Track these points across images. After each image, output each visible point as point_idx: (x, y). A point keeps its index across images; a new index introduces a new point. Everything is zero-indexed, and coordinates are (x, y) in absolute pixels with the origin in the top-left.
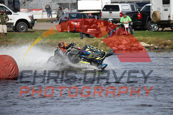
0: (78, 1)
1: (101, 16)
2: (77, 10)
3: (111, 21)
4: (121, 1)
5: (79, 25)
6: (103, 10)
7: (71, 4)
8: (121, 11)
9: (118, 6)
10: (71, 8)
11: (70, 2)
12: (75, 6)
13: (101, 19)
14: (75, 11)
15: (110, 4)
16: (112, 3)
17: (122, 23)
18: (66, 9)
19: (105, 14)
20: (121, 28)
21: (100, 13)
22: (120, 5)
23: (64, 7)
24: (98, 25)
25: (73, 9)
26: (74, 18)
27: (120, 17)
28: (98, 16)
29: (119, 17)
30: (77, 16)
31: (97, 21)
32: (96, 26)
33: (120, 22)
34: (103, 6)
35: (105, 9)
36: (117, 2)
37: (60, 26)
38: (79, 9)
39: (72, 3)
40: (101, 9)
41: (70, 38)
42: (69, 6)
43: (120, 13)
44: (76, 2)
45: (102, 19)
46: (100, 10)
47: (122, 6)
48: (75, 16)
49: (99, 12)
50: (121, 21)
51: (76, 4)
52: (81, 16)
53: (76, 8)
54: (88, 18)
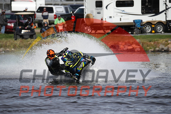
1: (35, 17)
2: (11, 11)
6: (37, 12)
10: (5, 9)
12: (9, 7)
15: (44, 6)
19: (39, 15)
22: (54, 7)
29: (53, 19)
30: (11, 17)
34: (37, 8)
36: (51, 4)
39: (6, 4)
44: (10, 3)
47: (56, 8)
49: (33, 13)
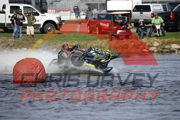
0: (108, 1)
1: (131, 17)
2: (106, 11)
3: (141, 22)
4: (152, 1)
5: (108, 26)
6: (134, 11)
7: (100, 5)
8: (153, 11)
9: (149, 6)
10: (100, 9)
11: (99, 3)
12: (104, 7)
13: (131, 20)
14: (104, 12)
15: (141, 4)
16: (142, 3)
17: (153, 24)
18: (95, 9)
19: (136, 15)
20: (152, 29)
21: (131, 14)
22: (151, 5)
23: (93, 8)
24: (128, 26)
25: (102, 9)
26: (103, 19)
27: (152, 18)
28: (128, 17)
29: (150, 18)
30: (106, 17)
31: (127, 22)
32: (126, 27)
33: (151, 23)
34: (134, 7)
35: (135, 9)
36: (148, 3)
37: (89, 27)
38: (108, 9)
39: (101, 3)
40: (132, 9)
41: (99, 40)
42: (98, 6)
43: (152, 14)
44: (105, 2)
45: (133, 20)
46: (130, 11)
47: (153, 6)
48: (104, 17)
49: (129, 12)
50: (153, 22)
51: (106, 4)
52: (111, 16)
53: (106, 8)
54: (118, 18)
